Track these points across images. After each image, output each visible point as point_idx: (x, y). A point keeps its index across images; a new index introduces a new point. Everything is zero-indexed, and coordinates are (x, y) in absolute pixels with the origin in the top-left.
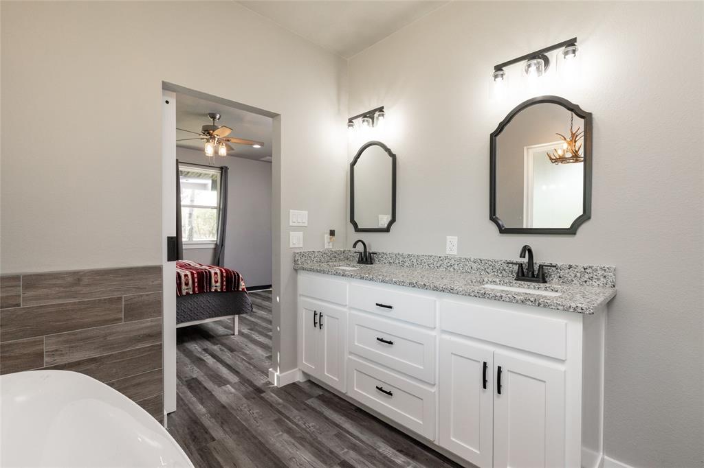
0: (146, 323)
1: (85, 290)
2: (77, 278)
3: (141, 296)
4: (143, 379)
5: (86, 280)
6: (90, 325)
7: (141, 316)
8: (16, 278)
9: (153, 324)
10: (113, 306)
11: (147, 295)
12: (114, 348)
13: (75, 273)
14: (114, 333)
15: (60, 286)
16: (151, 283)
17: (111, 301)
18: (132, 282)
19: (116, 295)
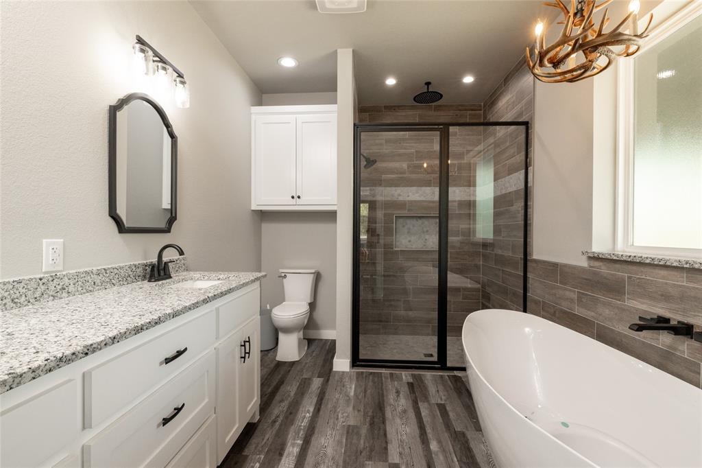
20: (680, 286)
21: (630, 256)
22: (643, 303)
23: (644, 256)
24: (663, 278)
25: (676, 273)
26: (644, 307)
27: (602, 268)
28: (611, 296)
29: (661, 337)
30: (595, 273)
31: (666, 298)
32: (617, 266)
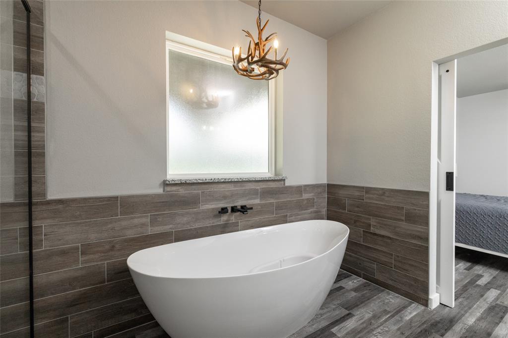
0: (417, 228)
1: (386, 199)
2: (384, 191)
3: (415, 209)
4: (416, 264)
5: (387, 194)
6: (389, 218)
7: (415, 222)
8: (363, 188)
9: (422, 230)
10: (399, 211)
11: (419, 210)
12: (398, 235)
13: (383, 189)
14: (399, 227)
15: (377, 195)
16: (421, 203)
17: (398, 208)
18: (409, 199)
19: (401, 205)
20: (230, 190)
21: (211, 179)
22: (212, 205)
23: (220, 178)
24: (223, 188)
25: (229, 185)
26: (213, 206)
27: (181, 190)
28: (190, 207)
29: (222, 218)
30: (172, 196)
31: (225, 197)
32: (194, 187)
